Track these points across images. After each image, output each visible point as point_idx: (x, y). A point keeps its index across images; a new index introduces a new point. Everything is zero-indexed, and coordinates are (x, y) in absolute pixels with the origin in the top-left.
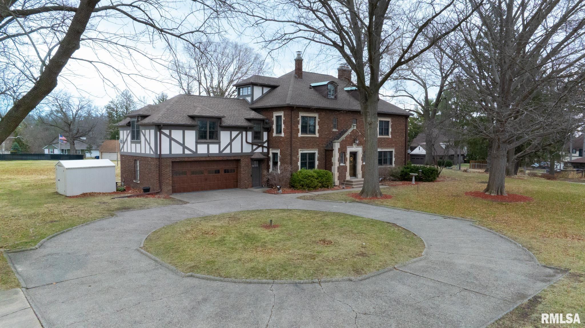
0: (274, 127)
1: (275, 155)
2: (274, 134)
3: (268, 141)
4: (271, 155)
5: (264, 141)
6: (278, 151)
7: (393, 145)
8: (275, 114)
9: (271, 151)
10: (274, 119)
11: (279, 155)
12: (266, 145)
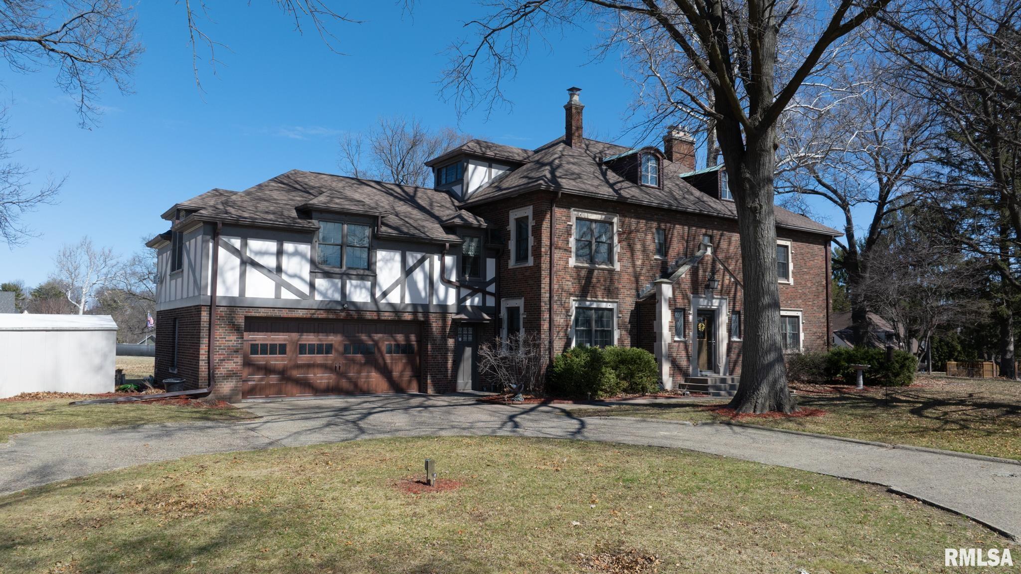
0: (512, 245)
1: (513, 312)
2: (512, 263)
3: (497, 279)
4: (504, 314)
5: (488, 279)
6: (519, 303)
7: (799, 301)
8: (515, 215)
9: (506, 304)
10: (512, 227)
11: (522, 310)
12: (492, 288)
